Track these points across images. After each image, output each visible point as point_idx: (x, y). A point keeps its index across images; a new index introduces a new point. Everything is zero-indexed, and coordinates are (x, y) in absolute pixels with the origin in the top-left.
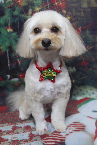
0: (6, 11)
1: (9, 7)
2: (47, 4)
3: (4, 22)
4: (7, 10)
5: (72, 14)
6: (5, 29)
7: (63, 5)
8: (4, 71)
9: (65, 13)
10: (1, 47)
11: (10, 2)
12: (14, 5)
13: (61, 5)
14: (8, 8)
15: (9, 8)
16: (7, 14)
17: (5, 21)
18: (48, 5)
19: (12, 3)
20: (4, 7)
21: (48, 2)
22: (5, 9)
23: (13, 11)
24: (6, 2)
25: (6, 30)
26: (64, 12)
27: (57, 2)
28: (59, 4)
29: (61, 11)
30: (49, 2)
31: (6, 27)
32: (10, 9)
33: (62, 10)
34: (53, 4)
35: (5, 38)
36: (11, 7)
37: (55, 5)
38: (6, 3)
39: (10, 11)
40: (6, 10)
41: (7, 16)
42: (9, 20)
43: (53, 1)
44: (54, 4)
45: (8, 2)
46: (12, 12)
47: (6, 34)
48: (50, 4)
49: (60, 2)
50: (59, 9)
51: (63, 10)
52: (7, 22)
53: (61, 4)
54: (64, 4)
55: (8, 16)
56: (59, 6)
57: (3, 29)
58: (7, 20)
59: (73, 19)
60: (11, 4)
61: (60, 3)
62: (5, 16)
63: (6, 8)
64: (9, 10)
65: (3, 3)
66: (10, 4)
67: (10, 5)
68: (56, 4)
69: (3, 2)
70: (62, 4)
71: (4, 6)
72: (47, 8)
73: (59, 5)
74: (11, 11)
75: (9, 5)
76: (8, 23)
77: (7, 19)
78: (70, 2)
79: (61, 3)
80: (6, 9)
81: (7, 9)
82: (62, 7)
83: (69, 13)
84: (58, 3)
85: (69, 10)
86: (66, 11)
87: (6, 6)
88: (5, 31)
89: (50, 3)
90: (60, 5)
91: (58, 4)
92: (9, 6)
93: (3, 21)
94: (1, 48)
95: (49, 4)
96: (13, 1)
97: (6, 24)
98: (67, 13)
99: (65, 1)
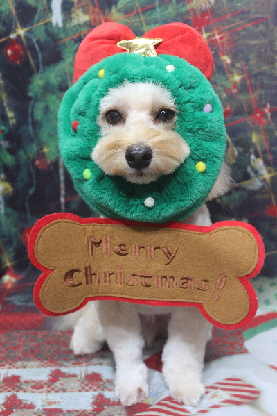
0: (67, 50)
1: (74, 40)
3: (59, 79)
4: (69, 46)
5: (247, 68)
7: (222, 41)
9: (227, 64)
10: (45, 147)
11: (79, 25)
13: (219, 41)
14: (72, 42)
15: (76, 42)
16: (69, 58)
17: (61, 76)
19: (83, 30)
20: (61, 39)
22: (64, 44)
24: (68, 25)
26: (225, 61)
27: (207, 31)
28: (213, 38)
29: (219, 57)
32: (77, 46)
33: (220, 54)
36: (80, 40)
38: (69, 29)
40: (66, 47)
41: (67, 63)
42: (71, 75)
45: (74, 26)
49: (216, 33)
50: (213, 52)
51: (223, 54)
52: (67, 81)
53: (217, 37)
54: (226, 39)
56: (212, 43)
57: (53, 97)
58: (66, 73)
59: (248, 82)
60: (81, 32)
61: (214, 35)
62: (61, 62)
63: (67, 40)
65: (59, 28)
66: (77, 30)
67: (77, 35)
68: (205, 36)
69: (61, 25)
70: (221, 38)
71: (62, 35)
73: (212, 41)
75: (74, 34)
76: (69, 82)
77: (67, 71)
78: (244, 33)
79: (219, 34)
80: (67, 43)
81: (70, 44)
82: (220, 46)
83: (238, 65)
84: (209, 34)
85: (240, 56)
86: (230, 58)
87: (67, 35)
90: (216, 40)
91: (209, 37)
92: (75, 37)
93: (56, 76)
94: (46, 150)
96: (88, 23)
97: (63, 84)
98: (233, 65)
99: (229, 30)
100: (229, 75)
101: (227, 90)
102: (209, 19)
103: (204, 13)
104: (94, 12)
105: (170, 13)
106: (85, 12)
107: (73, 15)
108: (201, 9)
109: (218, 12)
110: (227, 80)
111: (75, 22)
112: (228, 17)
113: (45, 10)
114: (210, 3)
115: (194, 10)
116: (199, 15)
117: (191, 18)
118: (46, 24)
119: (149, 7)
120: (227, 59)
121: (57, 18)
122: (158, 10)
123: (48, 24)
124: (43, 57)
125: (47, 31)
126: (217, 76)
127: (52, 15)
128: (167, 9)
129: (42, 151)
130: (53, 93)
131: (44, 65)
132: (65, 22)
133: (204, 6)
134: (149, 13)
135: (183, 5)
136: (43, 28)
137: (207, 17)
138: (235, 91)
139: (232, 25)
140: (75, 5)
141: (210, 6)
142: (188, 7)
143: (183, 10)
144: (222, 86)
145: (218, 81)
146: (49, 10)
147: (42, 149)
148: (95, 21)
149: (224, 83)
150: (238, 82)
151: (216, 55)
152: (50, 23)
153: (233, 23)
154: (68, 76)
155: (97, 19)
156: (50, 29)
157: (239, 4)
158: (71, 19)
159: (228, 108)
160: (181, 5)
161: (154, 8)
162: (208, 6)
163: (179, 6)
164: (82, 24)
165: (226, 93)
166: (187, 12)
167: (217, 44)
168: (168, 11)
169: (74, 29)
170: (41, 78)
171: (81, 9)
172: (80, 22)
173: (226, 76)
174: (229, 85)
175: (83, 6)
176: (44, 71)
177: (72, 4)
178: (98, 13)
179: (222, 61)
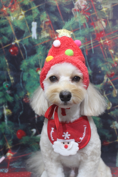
0: (38, 49)
2: (90, 42)
3: (35, 62)
4: (40, 48)
6: (35, 71)
7: (110, 43)
8: (30, 124)
9: (112, 54)
10: (28, 92)
11: (45, 38)
12: (49, 42)
13: (108, 44)
14: (41, 46)
15: (43, 45)
16: (40, 52)
18: (92, 43)
19: (46, 40)
20: (36, 44)
21: (91, 39)
23: (47, 49)
24: (39, 38)
25: (37, 71)
26: (111, 52)
27: (103, 39)
28: (106, 42)
29: (108, 51)
31: (36, 69)
32: (43, 47)
33: (109, 49)
34: (97, 42)
35: (34, 82)
36: (45, 44)
37: (101, 43)
38: (40, 40)
39: (44, 49)
40: (39, 47)
41: (39, 54)
42: (41, 60)
43: (98, 38)
44: (99, 42)
45: (42, 39)
46: (46, 50)
47: (35, 77)
48: (94, 42)
49: (107, 40)
50: (106, 48)
51: (110, 49)
52: (39, 63)
53: (107, 42)
54: (111, 42)
55: (41, 55)
57: (32, 70)
58: (38, 59)
60: (45, 41)
61: (106, 41)
62: (36, 54)
63: (39, 45)
64: (42, 48)
65: (35, 40)
66: (44, 40)
67: (44, 42)
68: (102, 41)
69: (36, 38)
70: (109, 42)
71: (36, 43)
72: (90, 46)
73: (105, 44)
74: (45, 49)
76: (40, 63)
77: (39, 58)
79: (108, 40)
81: (40, 46)
83: (117, 54)
84: (104, 40)
86: (113, 50)
87: (39, 42)
88: (35, 73)
89: (94, 40)
90: (107, 43)
91: (104, 42)
92: (43, 43)
93: (34, 61)
95: (93, 41)
96: (49, 37)
97: (37, 64)
98: (115, 54)
99: (112, 38)
100: (113, 58)
101: (112, 65)
102: (103, 34)
103: (101, 32)
104: (51, 32)
105: (86, 32)
106: (47, 32)
107: (42, 34)
108: (100, 30)
109: (107, 31)
110: (112, 60)
111: (42, 37)
112: (112, 33)
113: (28, 32)
114: (104, 27)
115: (97, 31)
116: (99, 32)
117: (95, 34)
118: (29, 38)
119: (77, 29)
120: (112, 51)
121: (34, 35)
122: (81, 31)
123: (30, 38)
124: (27, 52)
126: (108, 58)
127: (32, 34)
128: (85, 30)
129: (27, 95)
130: (32, 68)
131: (28, 56)
132: (38, 37)
133: (101, 29)
134: (77, 32)
135: (92, 28)
136: (27, 40)
137: (103, 33)
138: (116, 65)
139: (114, 37)
140: (43, 29)
141: (104, 29)
142: (94, 29)
143: (92, 30)
144: (110, 63)
145: (108, 61)
146: (30, 32)
147: (27, 93)
148: (52, 36)
149: (111, 61)
150: (117, 61)
151: (107, 50)
152: (31, 37)
153: (114, 36)
155: (53, 35)
156: (31, 40)
157: (117, 28)
158: (41, 35)
159: (113, 73)
160: (91, 28)
161: (79, 30)
162: (103, 28)
163: (90, 29)
164: (46, 37)
165: (112, 66)
166: (94, 31)
167: (108, 45)
168: (85, 31)
169: (42, 40)
170: (26, 62)
171: (45, 31)
172: (45, 37)
173: (112, 59)
174: (113, 62)
175: (46, 30)
176: (28, 59)
177: (41, 29)
178: (53, 33)
179: (110, 52)
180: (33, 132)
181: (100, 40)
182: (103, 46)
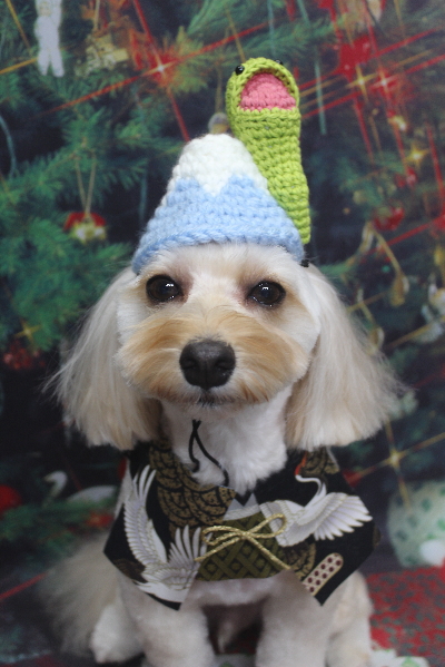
0: (74, 124)
1: (92, 102)
2: (313, 85)
3: (59, 186)
4: (81, 117)
5: (434, 136)
6: (61, 225)
7: (393, 88)
8: (37, 454)
9: (400, 132)
10: (25, 326)
11: (105, 70)
12: (127, 88)
13: (386, 90)
14: (89, 108)
15: (96, 106)
16: (80, 141)
18: (319, 88)
19: (113, 80)
20: (61, 102)
21: (318, 71)
22: (69, 112)
23: (119, 125)
24: (78, 73)
25: (68, 229)
26: (397, 125)
27: (365, 72)
28: (377, 85)
29: (385, 121)
30: (322, 74)
31: (67, 216)
32: (98, 114)
33: (388, 114)
34: (343, 83)
35: (56, 278)
36: (105, 101)
37: (357, 88)
38: (80, 79)
39: (100, 123)
40: (75, 118)
41: (76, 151)
42: (86, 176)
43: (347, 67)
44: (351, 85)
45: (92, 74)
46: (113, 127)
47: (61, 253)
48: (327, 84)
49: (382, 74)
50: (375, 112)
51: (394, 113)
52: (77, 189)
53: (384, 82)
54: (399, 85)
55: (85, 151)
56: (376, 92)
57: (45, 224)
58: (74, 173)
59: (435, 161)
60: (108, 85)
61: (379, 79)
62: (63, 149)
63: (75, 104)
64: (94, 119)
65: (55, 79)
66: (100, 82)
67: (100, 92)
68: (361, 81)
69: (59, 71)
70: (390, 85)
71: (63, 94)
72: (312, 102)
73: (375, 90)
74: (108, 124)
75: (94, 91)
76: (82, 191)
77: (77, 167)
78: (433, 73)
79: (387, 76)
80: (76, 109)
81: (83, 112)
82: (388, 98)
83: (420, 132)
84: (369, 77)
85: (424, 115)
86: (405, 120)
87: (76, 93)
88: (59, 236)
89: (331, 78)
90: (382, 88)
91: (369, 84)
92: (94, 97)
93: (50, 181)
94: (27, 332)
95: (323, 82)
96: (125, 66)
97: (67, 197)
98: (410, 133)
99: (406, 67)
100: (402, 152)
101: (398, 180)
102: (369, 50)
103: (362, 37)
104: (137, 42)
105: (296, 40)
106: (118, 43)
107: (90, 50)
108: (356, 31)
109: (387, 35)
110: (399, 159)
111: (94, 64)
112: (405, 45)
113: (18, 40)
114: (373, 18)
115: (342, 33)
116: (351, 42)
117: (336, 48)
118: (23, 71)
119: (255, 28)
120: (400, 123)
121: (49, 55)
122: (273, 34)
123: (29, 71)
124: (16, 142)
125: (25, 86)
126: (381, 154)
127: (36, 53)
128: (291, 30)
129: (19, 335)
130: (44, 216)
131: (20, 160)
132: (69, 64)
133: (361, 22)
134: (255, 39)
135: (323, 23)
136: (15, 80)
137: (366, 46)
138: (411, 179)
139: (410, 60)
140: (95, 28)
141: (373, 24)
142: (332, 27)
143: (323, 32)
144: (390, 172)
145: (383, 163)
146: (29, 39)
147: (20, 329)
148: (139, 59)
149: (394, 166)
150: (418, 164)
151: (381, 118)
152: (34, 67)
153: (413, 54)
154: (79, 178)
155: (146, 57)
156: (33, 81)
157: (425, 20)
158: (84, 60)
159: (398, 210)
160: (319, 22)
161: (265, 30)
162: (371, 23)
163: (315, 25)
164: (111, 68)
165: (395, 182)
166: (330, 37)
167: (384, 94)
168: (292, 36)
169: (93, 80)
170: (13, 188)
171: (109, 37)
172: (106, 65)
173: (397, 154)
174: (401, 169)
175: (113, 31)
176: (22, 173)
177: (88, 26)
178: (147, 44)
179: (391, 126)
180: (51, 484)
181: (353, 76)
182: (366, 100)
